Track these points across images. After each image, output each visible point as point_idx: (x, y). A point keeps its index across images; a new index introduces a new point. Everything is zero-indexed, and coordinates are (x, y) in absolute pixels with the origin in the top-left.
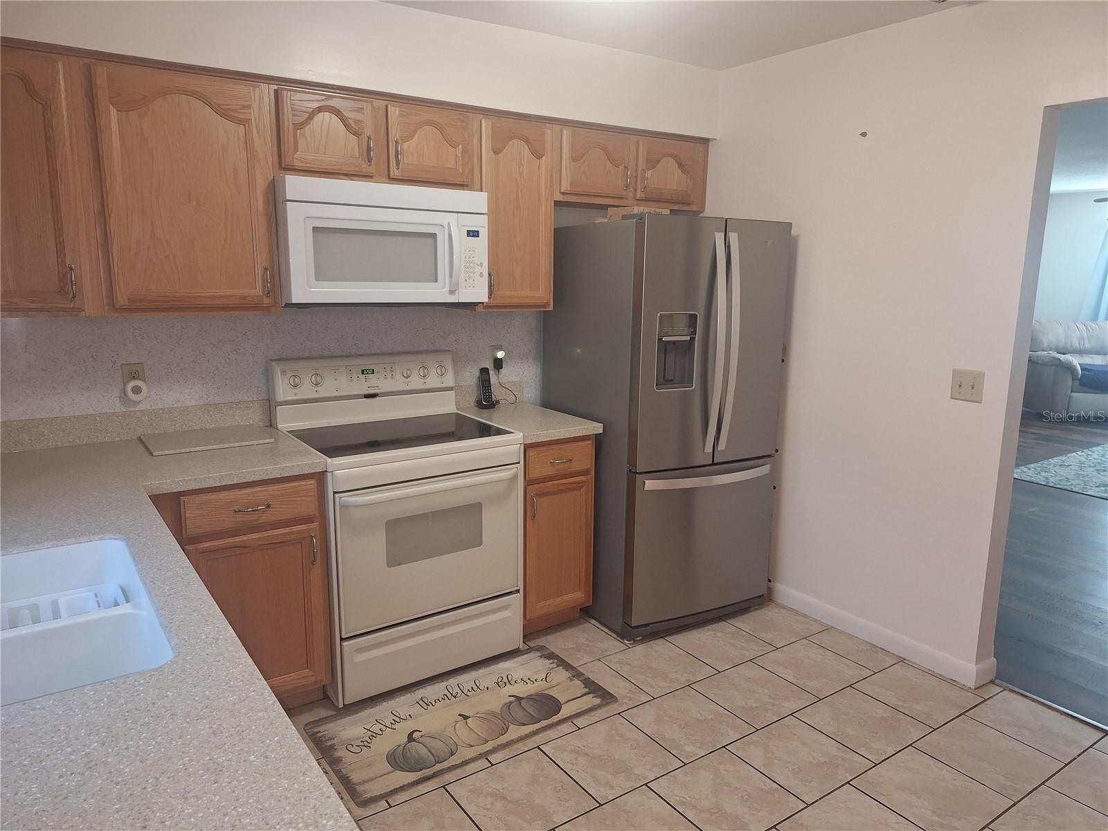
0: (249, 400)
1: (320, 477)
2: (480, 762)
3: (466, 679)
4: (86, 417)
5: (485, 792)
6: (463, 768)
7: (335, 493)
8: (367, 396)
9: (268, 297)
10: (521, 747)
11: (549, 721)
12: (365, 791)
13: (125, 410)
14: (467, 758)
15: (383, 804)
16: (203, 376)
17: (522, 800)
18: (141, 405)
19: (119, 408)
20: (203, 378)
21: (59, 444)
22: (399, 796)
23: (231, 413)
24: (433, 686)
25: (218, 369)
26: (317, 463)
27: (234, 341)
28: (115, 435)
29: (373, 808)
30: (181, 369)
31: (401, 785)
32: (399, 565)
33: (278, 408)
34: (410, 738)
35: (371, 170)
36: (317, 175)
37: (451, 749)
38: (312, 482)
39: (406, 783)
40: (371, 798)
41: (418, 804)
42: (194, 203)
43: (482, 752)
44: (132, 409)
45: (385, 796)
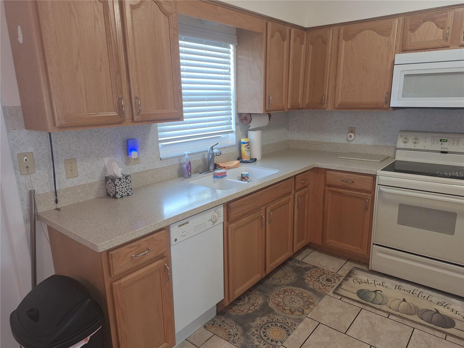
0: (390, 146)
1: (374, 177)
2: (385, 314)
3: (427, 293)
4: (335, 143)
5: (370, 320)
6: (376, 310)
7: (378, 185)
8: (442, 152)
9: (386, 104)
10: (408, 323)
11: (435, 327)
12: (340, 291)
13: (347, 143)
14: (382, 309)
15: (340, 297)
16: (375, 134)
17: (377, 332)
18: (352, 142)
19: (346, 142)
20: (375, 135)
21: (327, 150)
22: (346, 299)
23: (382, 150)
24: (411, 286)
25: (381, 132)
26: (373, 171)
27: (389, 122)
28: (343, 150)
29: (336, 296)
30: (368, 131)
31: (351, 298)
32: (403, 225)
33: (397, 150)
34: (375, 292)
35: (448, 44)
36: (414, 51)
37: (382, 303)
38: (371, 178)
39: (353, 298)
40: (338, 293)
41: (347, 305)
42: (365, 70)
43: (390, 312)
44: (349, 143)
45: (343, 296)
